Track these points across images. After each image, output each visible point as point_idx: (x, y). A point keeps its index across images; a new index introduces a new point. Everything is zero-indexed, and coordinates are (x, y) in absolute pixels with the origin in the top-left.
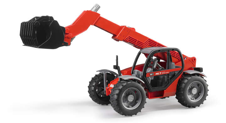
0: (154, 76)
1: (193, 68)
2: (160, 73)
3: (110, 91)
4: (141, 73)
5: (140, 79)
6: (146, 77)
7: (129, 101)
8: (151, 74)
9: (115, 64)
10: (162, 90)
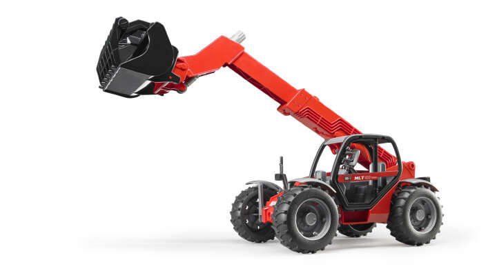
2: (363, 177)
3: (269, 214)
6: (337, 182)
8: (347, 178)
9: (278, 172)
10: (366, 210)
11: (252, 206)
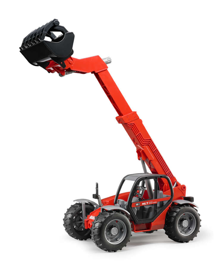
0: (140, 207)
1: (183, 197)
2: (147, 203)
3: (89, 224)
4: (126, 203)
5: (125, 209)
6: (131, 207)
7: (113, 234)
8: (137, 205)
9: (95, 193)
10: (149, 223)
11: (77, 216)
